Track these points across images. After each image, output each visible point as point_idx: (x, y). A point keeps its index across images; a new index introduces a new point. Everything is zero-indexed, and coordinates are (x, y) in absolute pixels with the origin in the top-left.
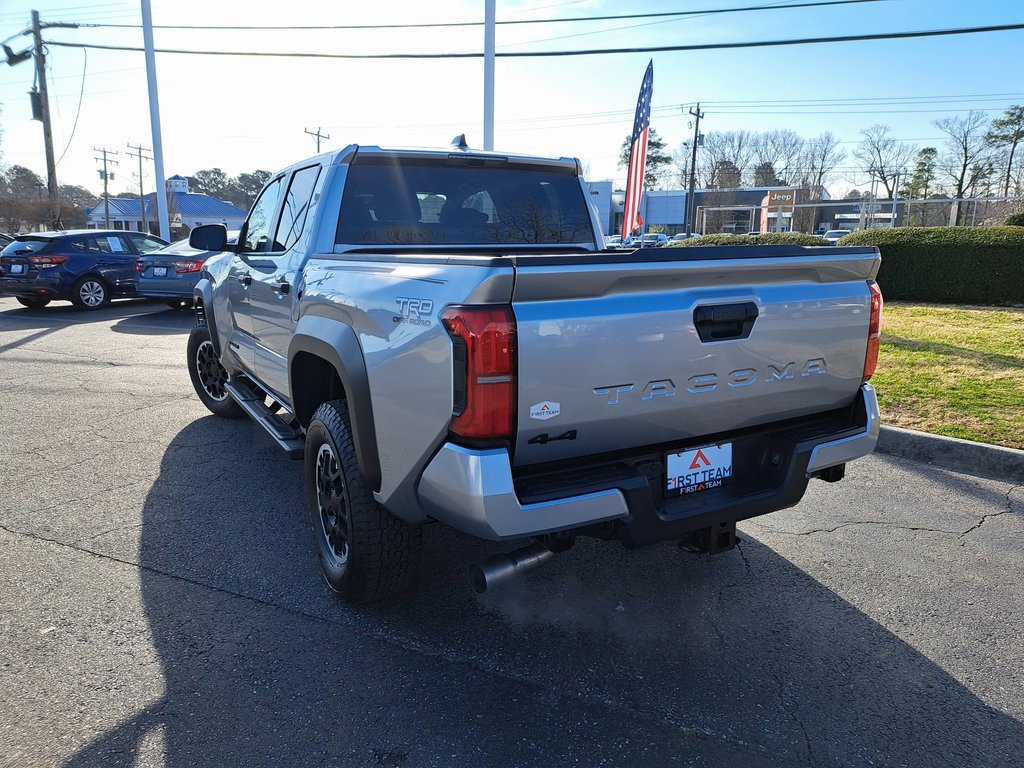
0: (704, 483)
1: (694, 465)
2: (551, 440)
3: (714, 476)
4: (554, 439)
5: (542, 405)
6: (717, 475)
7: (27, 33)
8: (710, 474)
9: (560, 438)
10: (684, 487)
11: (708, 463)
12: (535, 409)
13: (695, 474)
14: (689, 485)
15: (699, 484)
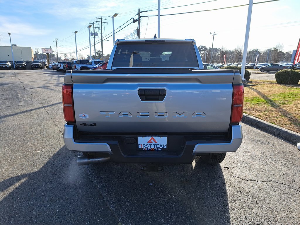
0: (154, 148)
1: (149, 142)
2: (87, 125)
3: (159, 147)
4: (89, 125)
5: (83, 114)
6: (160, 147)
7: (137, 15)
8: (157, 146)
9: (91, 125)
10: (145, 148)
11: (156, 142)
12: (80, 115)
13: (150, 145)
14: (147, 148)
15: (152, 148)
